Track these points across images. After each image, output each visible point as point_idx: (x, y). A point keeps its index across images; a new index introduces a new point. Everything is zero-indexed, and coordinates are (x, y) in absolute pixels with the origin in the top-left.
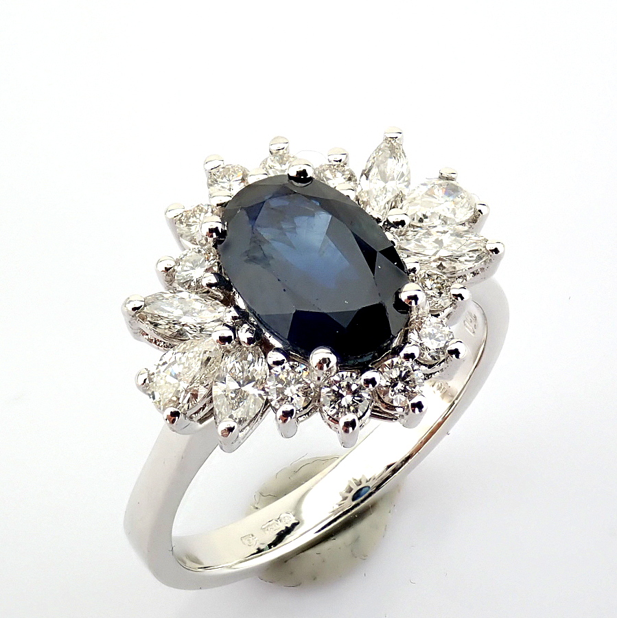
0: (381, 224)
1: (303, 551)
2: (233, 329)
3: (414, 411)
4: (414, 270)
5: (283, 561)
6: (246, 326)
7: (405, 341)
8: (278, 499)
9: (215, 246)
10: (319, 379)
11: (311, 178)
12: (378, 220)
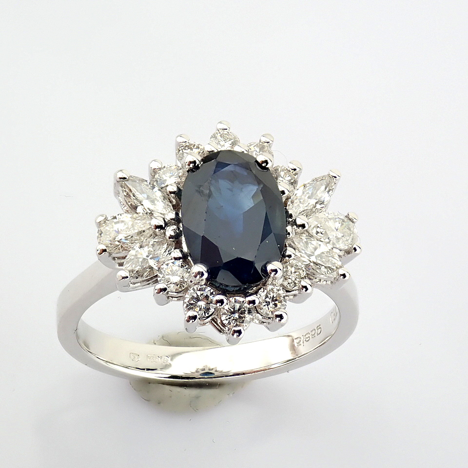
0: (290, 220)
1: (163, 384)
2: (166, 224)
3: (233, 335)
4: (290, 256)
5: (148, 382)
6: (175, 227)
7: (256, 293)
8: (170, 346)
9: (188, 171)
10: (191, 282)
11: (268, 169)
12: (291, 216)
